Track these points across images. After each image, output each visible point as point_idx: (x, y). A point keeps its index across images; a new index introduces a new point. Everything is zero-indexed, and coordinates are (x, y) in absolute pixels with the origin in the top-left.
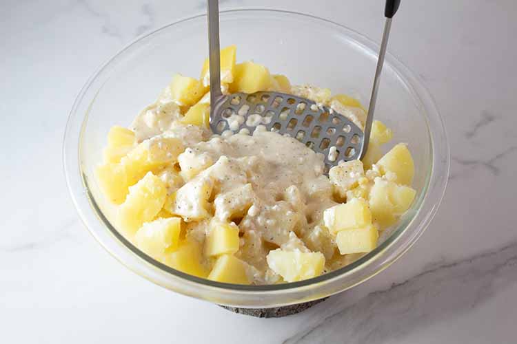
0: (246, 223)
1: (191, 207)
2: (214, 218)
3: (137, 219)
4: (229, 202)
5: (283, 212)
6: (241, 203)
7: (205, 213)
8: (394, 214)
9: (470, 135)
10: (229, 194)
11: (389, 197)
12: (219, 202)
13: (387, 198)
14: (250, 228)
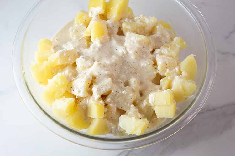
0: (108, 100)
1: (79, 92)
2: (92, 97)
3: (52, 97)
4: (100, 90)
5: (128, 95)
6: (106, 90)
7: (87, 94)
8: (184, 96)
9: (227, 37)
10: (100, 85)
11: (182, 87)
12: (94, 89)
13: (181, 88)
14: (110, 103)
